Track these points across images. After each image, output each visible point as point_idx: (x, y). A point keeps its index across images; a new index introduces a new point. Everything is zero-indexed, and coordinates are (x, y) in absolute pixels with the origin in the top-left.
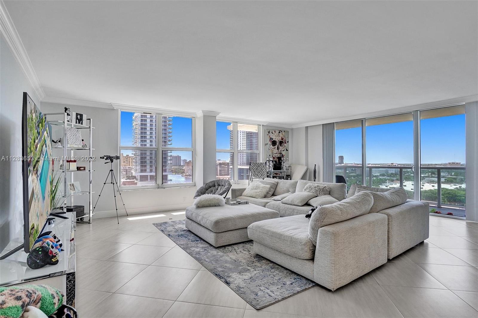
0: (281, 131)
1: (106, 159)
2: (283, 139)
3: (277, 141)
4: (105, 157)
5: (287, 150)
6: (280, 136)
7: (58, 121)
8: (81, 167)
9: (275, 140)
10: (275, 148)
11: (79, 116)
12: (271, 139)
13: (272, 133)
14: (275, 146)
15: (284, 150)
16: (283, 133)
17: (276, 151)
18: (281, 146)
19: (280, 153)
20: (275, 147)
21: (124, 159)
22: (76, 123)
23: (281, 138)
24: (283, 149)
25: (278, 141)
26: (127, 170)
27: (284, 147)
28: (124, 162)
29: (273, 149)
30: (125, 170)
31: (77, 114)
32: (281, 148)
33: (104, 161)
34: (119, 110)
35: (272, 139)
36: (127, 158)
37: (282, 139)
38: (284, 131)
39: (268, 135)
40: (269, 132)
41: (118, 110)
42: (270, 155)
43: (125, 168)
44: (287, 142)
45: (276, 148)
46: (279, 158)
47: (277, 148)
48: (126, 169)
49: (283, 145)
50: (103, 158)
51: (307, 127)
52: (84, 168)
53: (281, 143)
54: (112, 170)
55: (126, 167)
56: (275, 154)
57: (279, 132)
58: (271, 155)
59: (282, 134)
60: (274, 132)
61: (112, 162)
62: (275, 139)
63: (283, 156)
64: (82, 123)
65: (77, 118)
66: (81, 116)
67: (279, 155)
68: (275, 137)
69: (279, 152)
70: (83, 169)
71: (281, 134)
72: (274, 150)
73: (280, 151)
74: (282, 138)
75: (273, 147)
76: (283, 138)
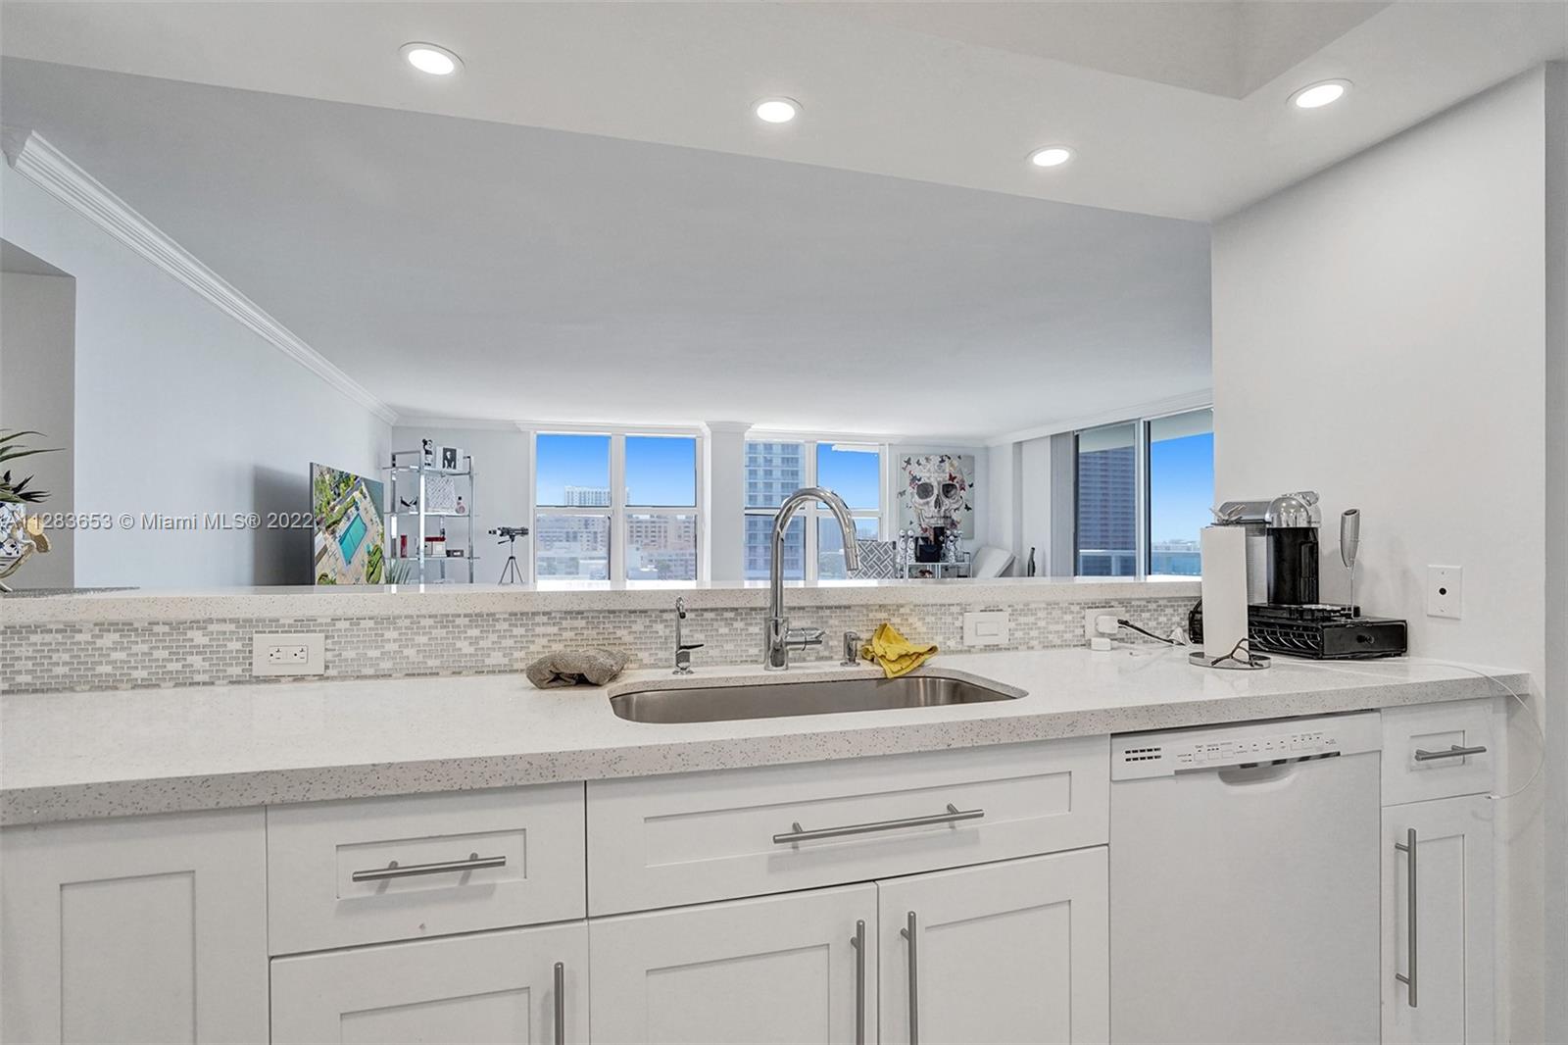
0: (949, 458)
1: (501, 535)
2: (955, 478)
3: (935, 484)
4: (499, 532)
5: (967, 508)
6: (944, 471)
7: (408, 467)
8: (455, 551)
9: (928, 481)
10: (928, 503)
11: (448, 454)
12: (914, 479)
13: (919, 464)
14: (927, 497)
15: (957, 509)
16: (956, 463)
17: (931, 510)
18: (947, 497)
19: (945, 517)
20: (928, 499)
21: (680, 527)
22: (444, 467)
23: (948, 475)
24: (956, 506)
25: (939, 484)
26: (686, 561)
27: (958, 501)
28: (680, 536)
29: (920, 505)
30: (681, 560)
31: (445, 450)
32: (947, 501)
33: (497, 538)
34: (532, 432)
35: (919, 480)
36: (687, 524)
37: (952, 478)
38: (959, 457)
39: (904, 469)
40: (908, 462)
41: (529, 432)
42: (911, 523)
43: (683, 555)
44: (967, 487)
45: (933, 503)
46: (939, 532)
47: (936, 502)
48: (684, 558)
49: (955, 493)
50: (495, 532)
51: (1021, 443)
52: (462, 552)
53: (947, 489)
54: (511, 558)
55: (684, 551)
56: (927, 520)
57: (942, 461)
58: (916, 523)
59: (952, 465)
60: (923, 461)
61: (513, 541)
62: (929, 478)
63: (954, 524)
64: (455, 467)
65: (445, 458)
66: (453, 452)
67: (940, 523)
68: (928, 475)
69: (942, 515)
70: (459, 553)
71: (947, 463)
72: (926, 508)
73: (945, 512)
74: (950, 475)
75: (922, 501)
76: (953, 476)
